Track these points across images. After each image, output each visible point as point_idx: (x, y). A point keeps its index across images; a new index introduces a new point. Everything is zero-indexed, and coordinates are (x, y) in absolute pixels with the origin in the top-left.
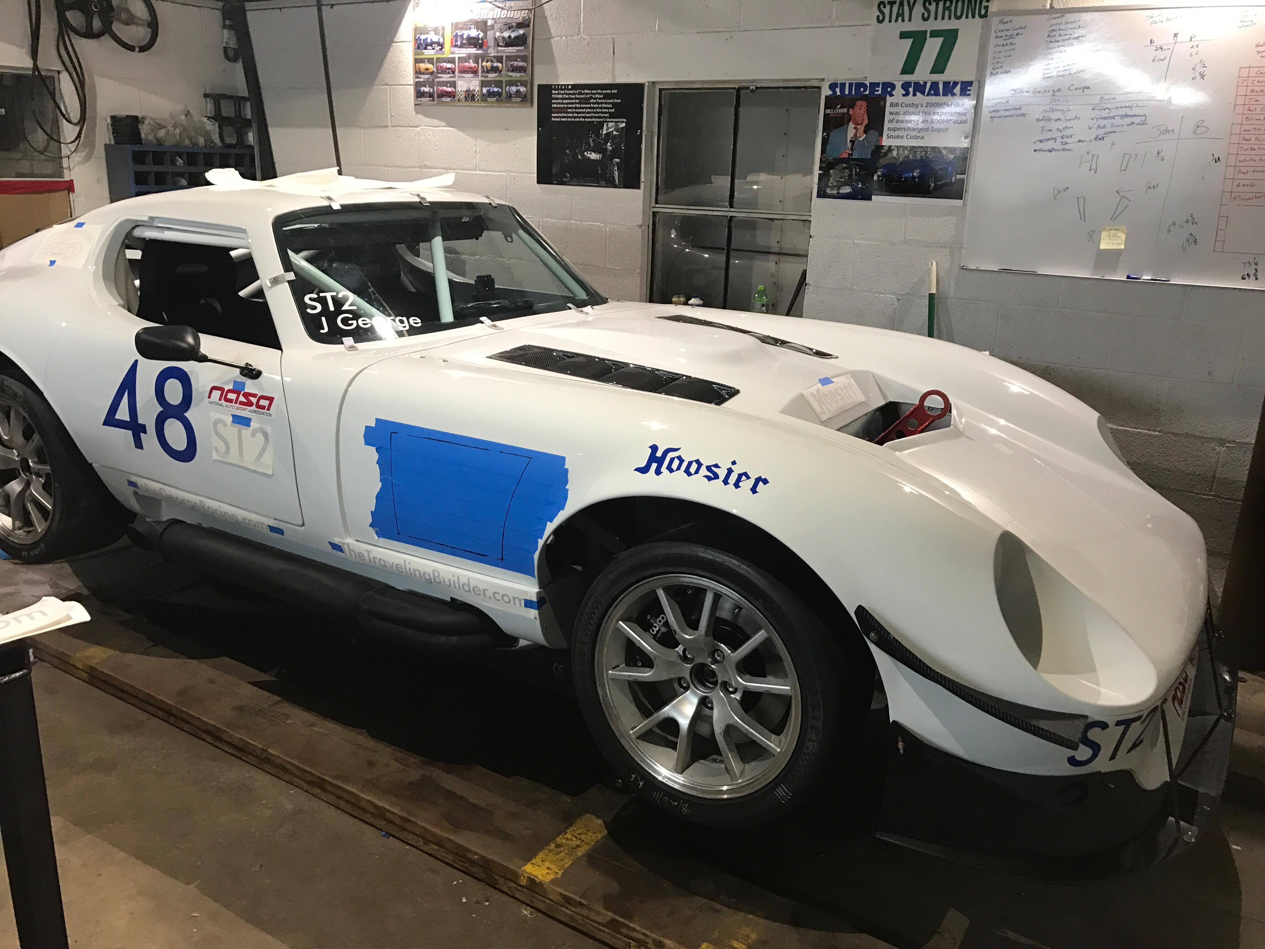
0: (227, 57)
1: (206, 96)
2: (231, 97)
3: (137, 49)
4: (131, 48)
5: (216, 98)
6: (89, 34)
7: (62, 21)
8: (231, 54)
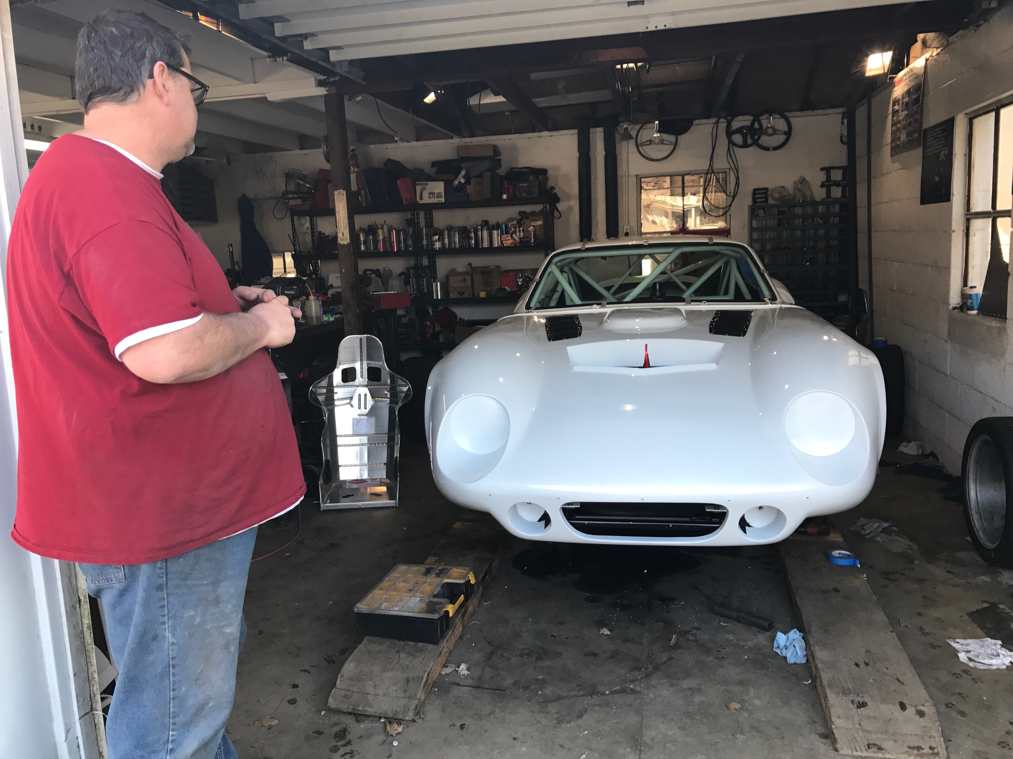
0: (842, 141)
1: (822, 169)
2: (839, 168)
3: (771, 149)
4: (767, 149)
5: (827, 170)
6: (745, 145)
7: (731, 142)
8: (845, 139)
